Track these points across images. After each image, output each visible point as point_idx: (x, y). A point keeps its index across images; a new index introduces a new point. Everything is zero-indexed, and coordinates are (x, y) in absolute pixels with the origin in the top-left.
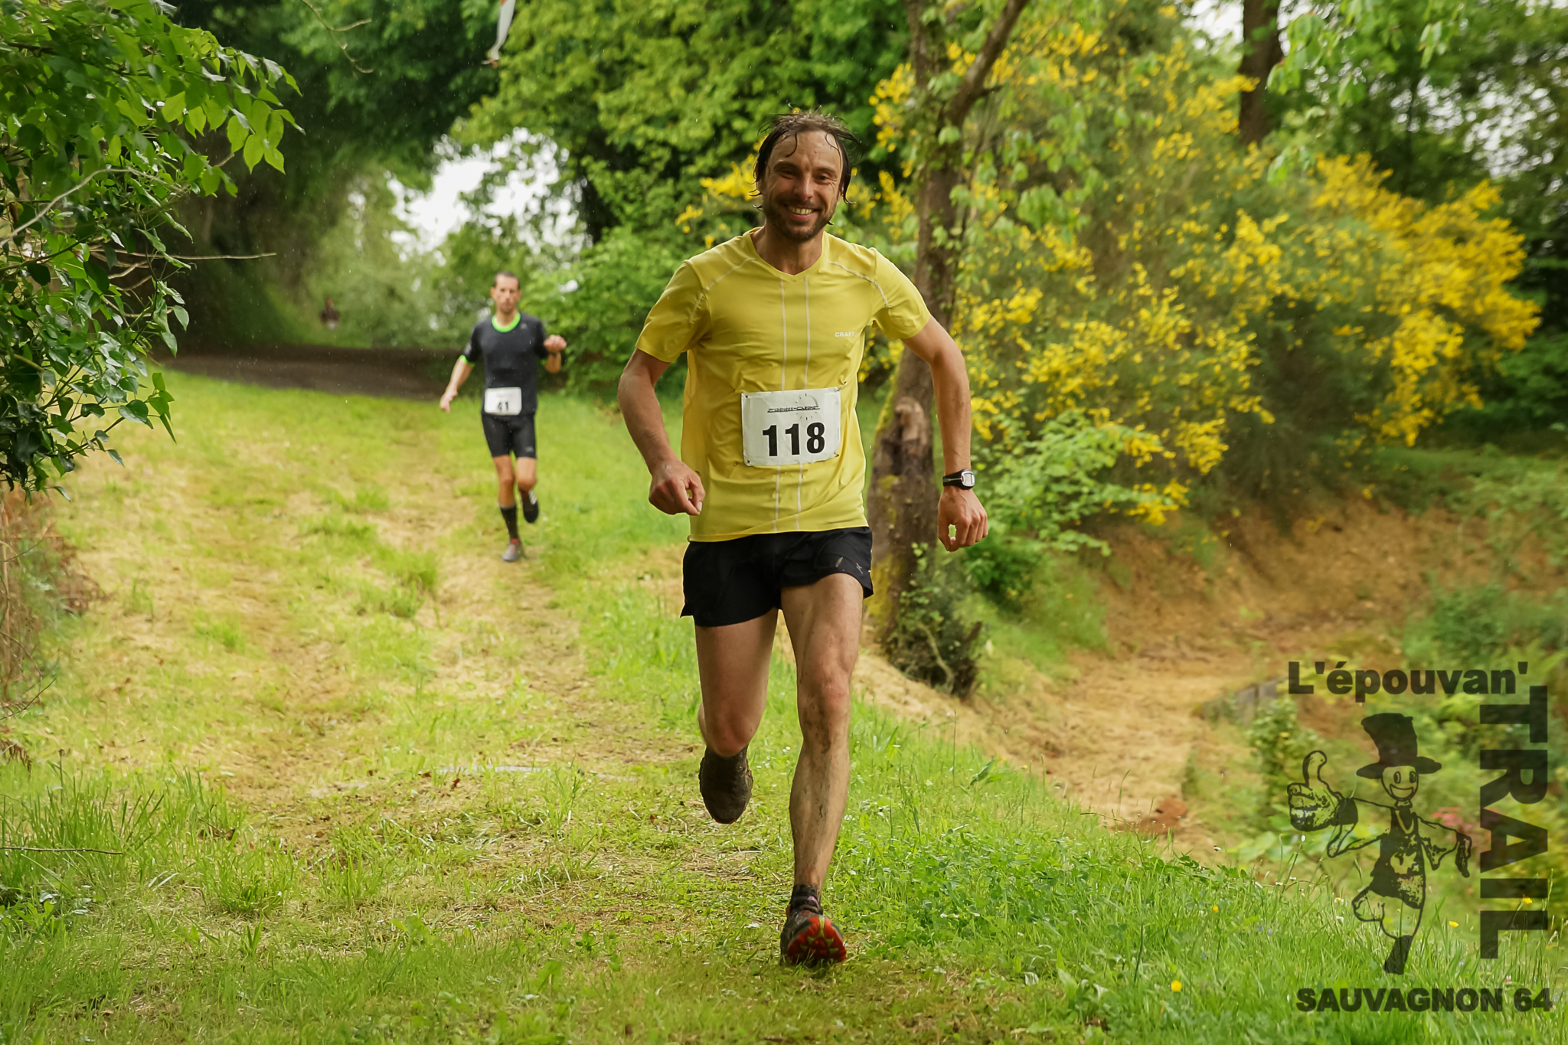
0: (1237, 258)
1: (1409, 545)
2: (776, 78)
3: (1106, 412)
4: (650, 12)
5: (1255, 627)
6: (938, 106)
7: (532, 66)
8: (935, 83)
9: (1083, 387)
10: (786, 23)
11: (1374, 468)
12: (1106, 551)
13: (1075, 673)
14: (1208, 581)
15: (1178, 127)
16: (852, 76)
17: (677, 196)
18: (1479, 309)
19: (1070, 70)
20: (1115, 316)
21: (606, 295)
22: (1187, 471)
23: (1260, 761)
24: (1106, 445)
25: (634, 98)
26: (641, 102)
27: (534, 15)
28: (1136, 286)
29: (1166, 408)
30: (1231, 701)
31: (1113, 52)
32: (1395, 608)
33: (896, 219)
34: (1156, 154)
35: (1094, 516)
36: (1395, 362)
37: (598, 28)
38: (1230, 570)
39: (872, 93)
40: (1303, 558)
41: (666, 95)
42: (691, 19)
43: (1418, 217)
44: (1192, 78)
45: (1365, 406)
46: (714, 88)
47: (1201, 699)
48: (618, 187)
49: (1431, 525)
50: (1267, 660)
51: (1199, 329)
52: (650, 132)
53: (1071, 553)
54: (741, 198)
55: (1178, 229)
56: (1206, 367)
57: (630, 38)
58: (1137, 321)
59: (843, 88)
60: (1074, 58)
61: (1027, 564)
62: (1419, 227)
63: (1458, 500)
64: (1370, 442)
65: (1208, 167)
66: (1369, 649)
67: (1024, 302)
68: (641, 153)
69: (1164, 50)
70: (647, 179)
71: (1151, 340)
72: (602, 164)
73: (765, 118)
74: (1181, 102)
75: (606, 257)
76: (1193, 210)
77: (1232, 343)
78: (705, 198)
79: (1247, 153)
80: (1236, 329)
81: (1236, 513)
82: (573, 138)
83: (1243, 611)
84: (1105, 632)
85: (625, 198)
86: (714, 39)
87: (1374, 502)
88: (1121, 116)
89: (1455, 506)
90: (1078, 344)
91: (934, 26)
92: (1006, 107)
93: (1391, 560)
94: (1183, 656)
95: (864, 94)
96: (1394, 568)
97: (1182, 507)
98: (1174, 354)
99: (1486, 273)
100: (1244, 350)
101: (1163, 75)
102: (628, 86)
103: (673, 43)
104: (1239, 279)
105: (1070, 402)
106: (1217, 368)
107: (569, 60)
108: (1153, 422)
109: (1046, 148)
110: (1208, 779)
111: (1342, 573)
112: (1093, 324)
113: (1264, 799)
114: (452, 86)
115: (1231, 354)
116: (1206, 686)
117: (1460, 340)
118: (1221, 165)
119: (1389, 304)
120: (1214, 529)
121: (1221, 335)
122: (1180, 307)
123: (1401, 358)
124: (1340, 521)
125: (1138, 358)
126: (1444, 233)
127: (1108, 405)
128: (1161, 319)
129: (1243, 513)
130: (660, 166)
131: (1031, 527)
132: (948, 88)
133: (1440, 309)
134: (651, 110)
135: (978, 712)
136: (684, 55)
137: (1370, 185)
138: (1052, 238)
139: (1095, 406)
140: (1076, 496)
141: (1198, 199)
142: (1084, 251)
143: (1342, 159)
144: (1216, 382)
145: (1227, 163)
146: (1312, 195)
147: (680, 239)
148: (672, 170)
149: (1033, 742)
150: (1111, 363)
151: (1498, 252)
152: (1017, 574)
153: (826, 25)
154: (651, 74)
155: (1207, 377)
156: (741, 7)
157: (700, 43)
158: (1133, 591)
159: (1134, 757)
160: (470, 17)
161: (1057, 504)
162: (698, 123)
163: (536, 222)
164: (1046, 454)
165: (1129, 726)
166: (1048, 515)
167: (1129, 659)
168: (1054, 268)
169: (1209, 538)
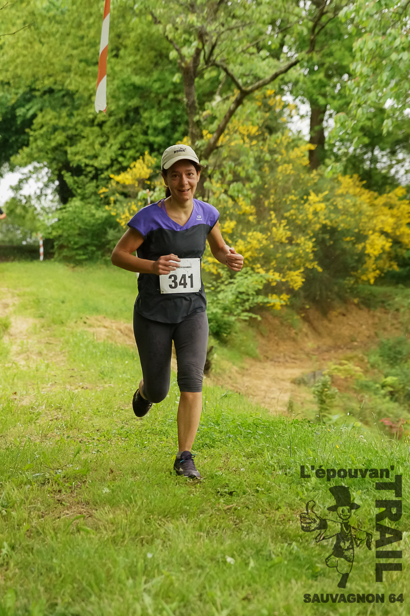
0: (309, 209)
1: (370, 322)
2: (135, 142)
4: (87, 116)
5: (313, 351)
6: (200, 152)
7: (42, 135)
8: (198, 143)
9: (251, 256)
10: (139, 121)
11: (358, 292)
12: (259, 320)
13: (247, 366)
14: (296, 334)
16: (164, 142)
18: (398, 233)
19: (247, 140)
20: (263, 230)
21: (70, 223)
22: (290, 291)
23: (316, 400)
24: (259, 281)
25: (81, 149)
26: (84, 151)
27: (43, 117)
28: (271, 220)
29: (282, 266)
30: (305, 378)
31: (263, 134)
32: (365, 345)
34: (279, 171)
35: (254, 307)
36: (366, 252)
37: (67, 122)
38: (304, 330)
40: (331, 326)
41: (94, 148)
42: (103, 119)
43: (376, 198)
44: (292, 145)
45: (355, 269)
46: (111, 145)
47: (294, 377)
48: (75, 182)
49: (379, 314)
50: (318, 363)
51: (295, 237)
52: (87, 161)
53: (245, 321)
55: (287, 198)
56: (297, 251)
57: (80, 127)
58: (271, 233)
59: (159, 146)
60: (249, 136)
61: (229, 325)
62: (376, 202)
63: (389, 305)
64: (356, 282)
65: (298, 178)
66: (356, 359)
67: (230, 225)
68: (83, 169)
70: (86, 180)
71: (276, 240)
72: (69, 174)
73: (131, 157)
74: (288, 152)
75: (71, 209)
76: (293, 191)
77: (307, 242)
79: (312, 173)
80: (308, 237)
81: (307, 307)
82: (57, 164)
83: (309, 345)
84: (258, 351)
85: (78, 187)
86: (111, 127)
87: (357, 305)
88: (267, 157)
89: (388, 307)
90: (249, 241)
91: (198, 123)
92: (225, 153)
93: (364, 327)
94: (287, 361)
96: (365, 330)
97: (287, 304)
98: (285, 246)
99: (400, 220)
100: (311, 245)
101: (281, 142)
102: (79, 145)
103: (96, 129)
104: (309, 218)
106: (301, 251)
107: (56, 133)
109: (240, 169)
110: (297, 406)
111: (346, 331)
112: (255, 233)
115: (306, 246)
116: (296, 372)
117: (390, 244)
118: (302, 177)
119: (365, 230)
120: (298, 314)
121: (303, 239)
122: (287, 227)
123: (369, 250)
124: (344, 312)
125: (272, 246)
126: (385, 205)
127: (260, 263)
128: (280, 232)
129: (310, 307)
130: (91, 175)
131: (231, 311)
132: (203, 145)
133: (383, 233)
134: (87, 153)
136: (100, 133)
137: (358, 186)
138: (241, 202)
139: (255, 264)
140: (248, 300)
141: (295, 188)
142: (252, 207)
143: (348, 177)
144: (300, 257)
145: (304, 176)
146: (336, 190)
148: (96, 177)
150: (261, 248)
151: (405, 212)
152: (226, 328)
153: (154, 122)
154: (88, 140)
155: (297, 255)
156: (122, 115)
157: (106, 129)
158: (268, 337)
159: (269, 398)
160: (20, 116)
161: (240, 303)
162: (105, 158)
163: (39, 198)
164: (237, 284)
165: (267, 386)
166: (237, 307)
167: (266, 362)
168: (241, 213)
169: (296, 317)
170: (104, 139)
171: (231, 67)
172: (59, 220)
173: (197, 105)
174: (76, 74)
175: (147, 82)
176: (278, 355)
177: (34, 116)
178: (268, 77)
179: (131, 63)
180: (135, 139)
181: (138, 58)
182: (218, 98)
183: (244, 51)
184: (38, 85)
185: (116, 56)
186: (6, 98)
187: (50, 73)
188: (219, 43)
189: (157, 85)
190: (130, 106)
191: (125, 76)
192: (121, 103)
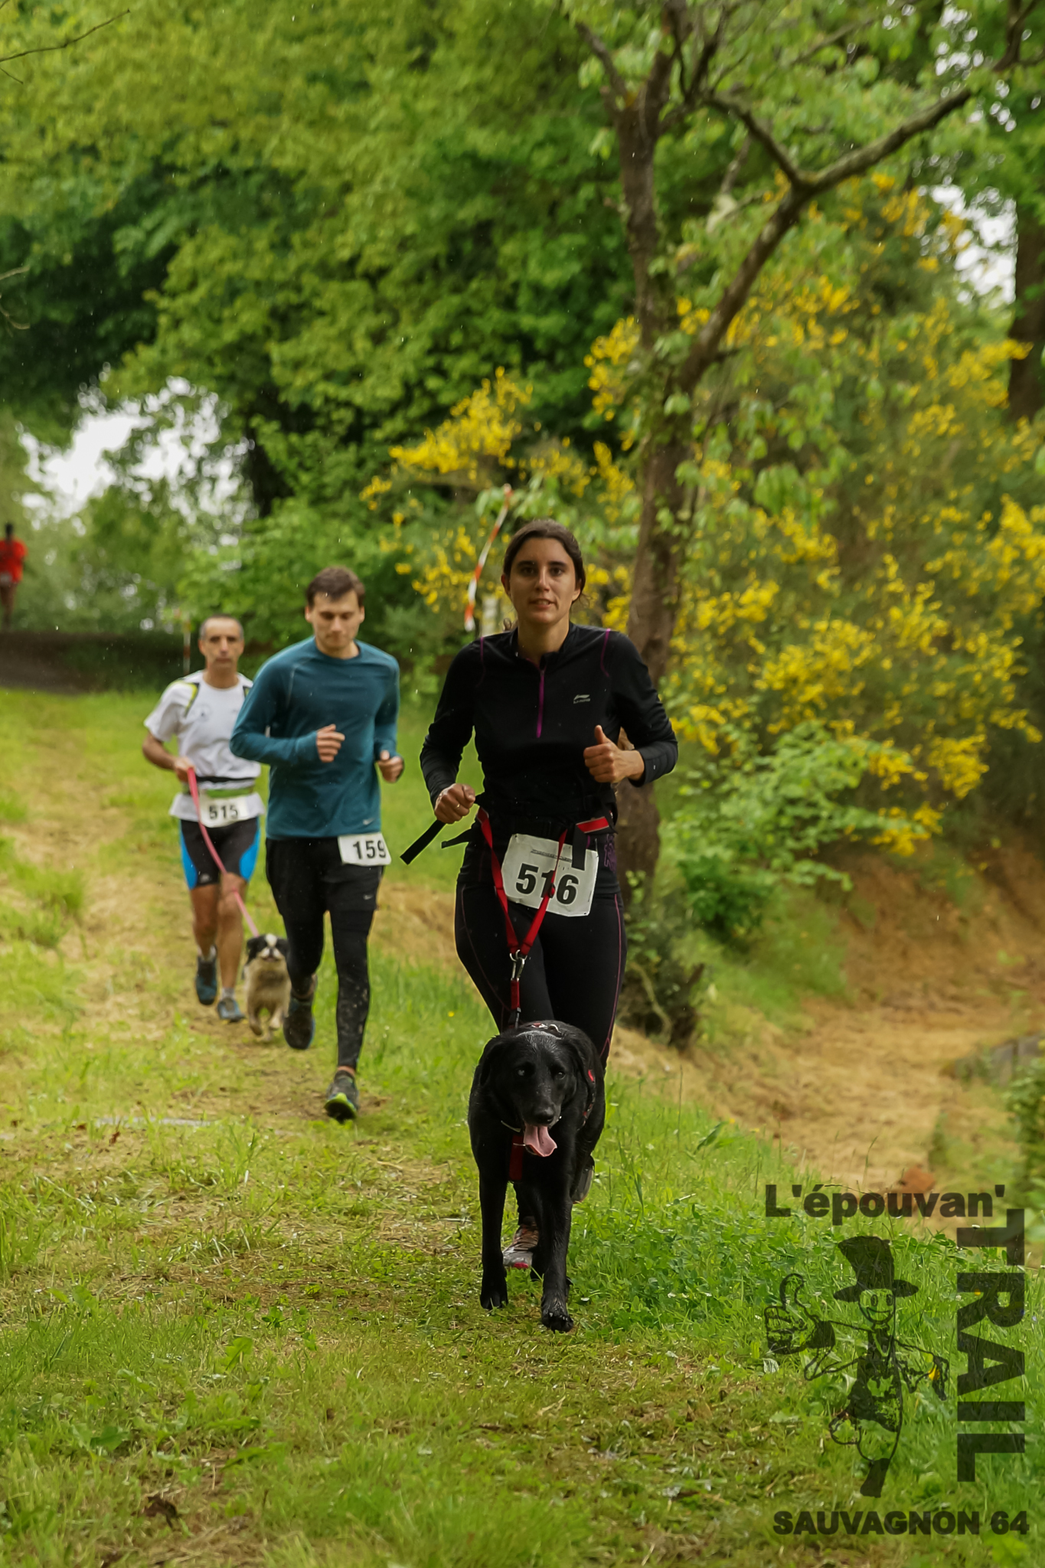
0: (1001, 551)
2: (477, 330)
3: (849, 725)
4: (332, 251)
5: (1016, 972)
6: (666, 371)
7: (195, 311)
8: (663, 345)
9: (825, 696)
10: (490, 267)
12: (847, 885)
13: (808, 1023)
14: (963, 920)
15: (936, 397)
16: (565, 330)
17: (360, 464)
19: (815, 329)
20: (861, 615)
21: (276, 577)
22: (939, 794)
23: (1018, 1128)
24: (848, 762)
25: (312, 350)
26: (320, 354)
27: (199, 250)
28: (885, 581)
29: (919, 721)
30: (986, 1060)
31: (865, 309)
33: (613, 497)
34: (911, 429)
35: (834, 843)
37: (272, 268)
38: (988, 909)
39: (589, 352)
41: (350, 347)
42: (378, 262)
44: (954, 342)
46: (405, 341)
47: (952, 1056)
48: (292, 452)
50: (1028, 1012)
51: (958, 632)
52: (331, 389)
53: (805, 887)
54: (436, 470)
55: (936, 515)
56: (966, 676)
57: (309, 281)
58: (887, 622)
59: (554, 344)
60: (820, 316)
61: (758, 898)
65: (971, 446)
67: (758, 596)
68: (317, 414)
69: (924, 308)
70: (326, 443)
71: (902, 643)
72: (274, 426)
73: (463, 377)
74: (942, 367)
75: (277, 534)
76: (953, 495)
77: (995, 648)
78: (394, 470)
79: (1017, 431)
80: (999, 633)
81: (996, 843)
82: (240, 395)
83: (1002, 956)
84: (843, 977)
85: (301, 465)
86: (405, 284)
88: (875, 387)
90: (819, 647)
91: (662, 278)
92: (743, 373)
94: (932, 1006)
95: (578, 351)
97: (934, 835)
98: (929, 661)
100: (1009, 657)
101: (921, 337)
102: (306, 336)
103: (359, 287)
104: (1005, 575)
105: (808, 712)
106: (978, 678)
107: (238, 303)
108: (904, 738)
109: (789, 423)
110: (959, 1148)
112: (837, 624)
113: (1021, 1171)
114: (102, 331)
115: (994, 662)
116: (957, 1042)
118: (987, 443)
120: (971, 861)
121: (983, 639)
122: (936, 606)
125: (887, 664)
127: (852, 716)
128: (914, 619)
129: (1005, 842)
130: (340, 430)
131: (761, 855)
132: (677, 350)
134: (330, 362)
135: (698, 1066)
136: (371, 301)
138: (791, 524)
139: (836, 717)
140: (815, 820)
141: (960, 482)
142: (827, 539)
144: (976, 693)
145: (992, 440)
147: (363, 514)
148: (355, 434)
149: (760, 1101)
150: (857, 670)
152: (745, 908)
153: (534, 270)
154: (333, 323)
155: (965, 687)
156: (438, 248)
157: (389, 289)
158: (877, 931)
159: (874, 1122)
160: (124, 252)
161: (791, 830)
162: (386, 381)
163: (191, 487)
164: (780, 772)
165: (869, 1085)
166: (781, 843)
167: (870, 1009)
168: (793, 559)
169: (963, 871)
170: (385, 319)
171: (764, 109)
172: (244, 568)
173: (660, 226)
174: (297, 119)
175: (514, 150)
176: (906, 986)
177: (170, 251)
178: (876, 143)
179: (465, 90)
180: (478, 322)
181: (488, 72)
182: (726, 203)
183: (803, 60)
184: (184, 155)
185: (422, 64)
186: (84, 196)
187: (221, 115)
188: (728, 35)
189: (543, 159)
190: (463, 222)
191: (448, 130)
192: (435, 212)
